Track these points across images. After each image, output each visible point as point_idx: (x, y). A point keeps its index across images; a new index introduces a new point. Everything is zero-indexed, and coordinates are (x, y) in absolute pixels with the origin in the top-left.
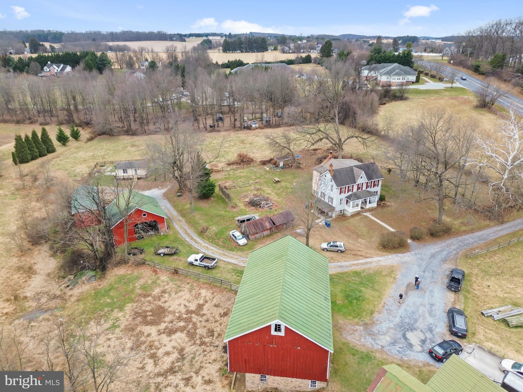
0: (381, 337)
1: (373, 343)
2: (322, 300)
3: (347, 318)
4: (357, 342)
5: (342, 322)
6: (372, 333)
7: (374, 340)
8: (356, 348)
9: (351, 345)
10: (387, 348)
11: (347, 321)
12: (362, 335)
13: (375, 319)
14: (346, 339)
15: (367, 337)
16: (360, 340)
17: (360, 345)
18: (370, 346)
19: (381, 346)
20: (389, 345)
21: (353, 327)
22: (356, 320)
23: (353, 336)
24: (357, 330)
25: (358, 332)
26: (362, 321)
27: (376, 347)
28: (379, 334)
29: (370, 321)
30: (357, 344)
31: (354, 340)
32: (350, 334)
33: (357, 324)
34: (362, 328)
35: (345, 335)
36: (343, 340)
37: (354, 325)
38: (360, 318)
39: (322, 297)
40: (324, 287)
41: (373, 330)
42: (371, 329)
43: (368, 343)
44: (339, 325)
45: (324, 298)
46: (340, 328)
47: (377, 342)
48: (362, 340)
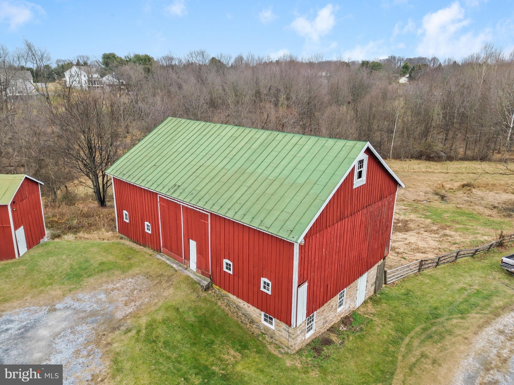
0: (63, 325)
1: (77, 305)
2: (177, 179)
3: (167, 309)
4: (110, 286)
5: (166, 294)
6: (89, 320)
7: (76, 311)
8: (105, 274)
9: (117, 273)
10: (42, 313)
11: (160, 304)
12: (110, 303)
13: (99, 352)
14: (133, 276)
15: (95, 306)
16: (107, 292)
17: (101, 286)
18: (80, 295)
19: (55, 310)
20: (37, 321)
21: (138, 304)
22: (144, 321)
23: (127, 292)
24: (126, 305)
25: (121, 305)
26: (129, 330)
27: (68, 301)
28: (72, 328)
29: (109, 340)
30: (107, 282)
31: (118, 285)
32: (135, 289)
33: (135, 315)
34: (119, 315)
35: (140, 281)
36: (136, 270)
37: (139, 308)
38: (139, 332)
39: (183, 180)
40: (202, 193)
41: (91, 326)
42: (95, 325)
43: (87, 297)
44: (165, 285)
45: (179, 184)
46: (160, 283)
47: (69, 312)
48: (103, 296)
